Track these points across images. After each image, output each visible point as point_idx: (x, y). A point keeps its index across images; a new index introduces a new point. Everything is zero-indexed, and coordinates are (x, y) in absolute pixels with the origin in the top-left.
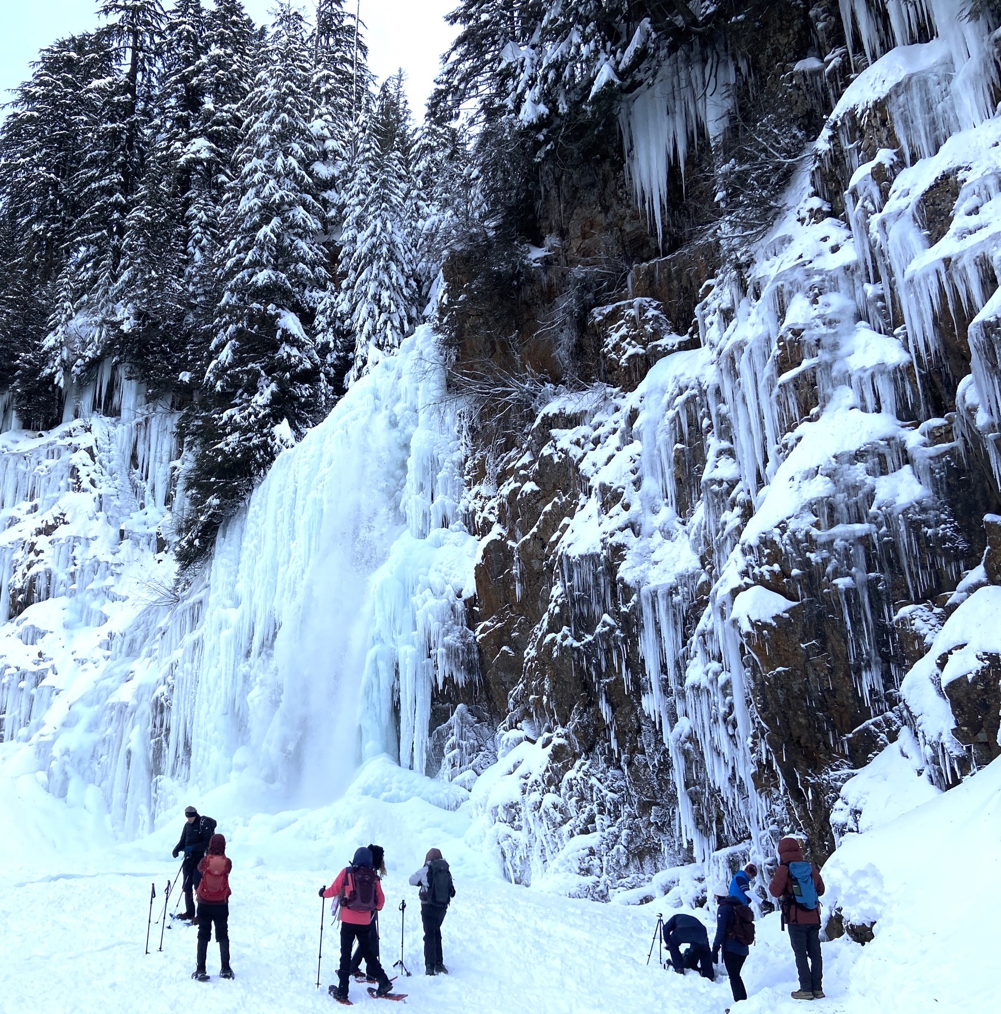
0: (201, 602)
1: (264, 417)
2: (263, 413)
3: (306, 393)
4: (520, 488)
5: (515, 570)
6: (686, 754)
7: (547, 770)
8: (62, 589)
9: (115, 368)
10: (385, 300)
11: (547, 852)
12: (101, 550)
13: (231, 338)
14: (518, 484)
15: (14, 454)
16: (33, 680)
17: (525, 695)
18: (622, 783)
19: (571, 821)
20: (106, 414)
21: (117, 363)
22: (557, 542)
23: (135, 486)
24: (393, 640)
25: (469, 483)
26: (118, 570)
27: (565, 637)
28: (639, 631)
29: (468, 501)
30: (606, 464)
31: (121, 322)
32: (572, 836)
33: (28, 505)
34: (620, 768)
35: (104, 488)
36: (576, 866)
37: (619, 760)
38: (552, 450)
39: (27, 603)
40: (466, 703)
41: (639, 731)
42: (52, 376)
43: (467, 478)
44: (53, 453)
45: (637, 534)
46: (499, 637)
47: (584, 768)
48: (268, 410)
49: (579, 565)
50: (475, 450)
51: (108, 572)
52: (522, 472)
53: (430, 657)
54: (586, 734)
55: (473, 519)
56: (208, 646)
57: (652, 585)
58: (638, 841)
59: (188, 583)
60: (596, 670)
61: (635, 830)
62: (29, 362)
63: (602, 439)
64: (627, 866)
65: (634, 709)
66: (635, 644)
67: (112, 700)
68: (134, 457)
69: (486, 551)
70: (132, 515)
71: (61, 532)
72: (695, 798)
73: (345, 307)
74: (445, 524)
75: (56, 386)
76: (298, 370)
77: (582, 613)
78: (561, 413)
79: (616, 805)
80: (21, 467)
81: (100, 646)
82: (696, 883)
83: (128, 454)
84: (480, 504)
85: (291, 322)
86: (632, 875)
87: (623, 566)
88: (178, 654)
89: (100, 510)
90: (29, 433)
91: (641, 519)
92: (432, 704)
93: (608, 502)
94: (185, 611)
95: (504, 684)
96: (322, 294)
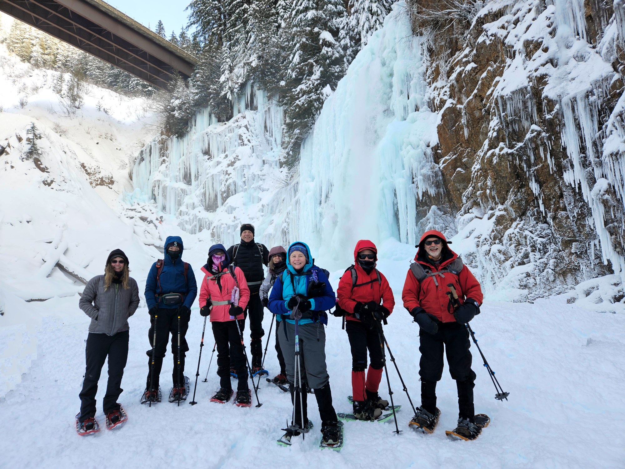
0: (297, 183)
1: (317, 85)
2: (316, 83)
3: (338, 70)
4: (463, 70)
5: (463, 121)
6: (605, 203)
7: (493, 231)
8: (241, 189)
9: (252, 87)
10: (375, 9)
11: (496, 279)
12: (255, 170)
13: (298, 50)
14: (463, 68)
15: (215, 134)
16: (233, 229)
17: (473, 194)
18: (549, 231)
19: (511, 259)
20: (251, 109)
21: (253, 83)
22: (491, 94)
23: (267, 140)
24: (392, 177)
25: (429, 83)
26: (264, 177)
27: (502, 149)
28: (561, 129)
29: (430, 93)
30: (525, 32)
31: (251, 62)
32: (512, 267)
33: (223, 155)
34: (546, 222)
35: (254, 143)
36: (517, 284)
37: (545, 218)
38: (485, 37)
39: (228, 197)
40: (436, 205)
41: (561, 196)
42: (226, 94)
43: (428, 81)
44: (231, 131)
45: (555, 65)
46: (455, 164)
47: (520, 226)
48: (319, 81)
49: (511, 99)
50: (432, 63)
51: (259, 179)
52: (464, 60)
53: (413, 183)
54: (520, 205)
55: (434, 103)
56: (302, 202)
57: (572, 95)
58: (562, 265)
59: (292, 176)
60: (526, 163)
61: (559, 259)
62: (215, 90)
63: (520, 19)
64: (554, 281)
65: (556, 182)
66: (558, 138)
67: (266, 233)
68: (266, 127)
69: (443, 116)
70: (268, 153)
71: (238, 164)
72: (612, 231)
73: (354, 22)
74: (417, 109)
75: (228, 99)
76: (333, 58)
77: (514, 130)
78: (489, 13)
79: (544, 245)
80: (219, 139)
81: (259, 211)
82: (614, 286)
83: (263, 126)
84: (438, 93)
85: (326, 35)
86: (559, 286)
87: (547, 88)
88: (290, 208)
89: (253, 152)
90: (221, 123)
91: (558, 55)
92: (416, 209)
93: (531, 51)
94: (291, 188)
95: (459, 190)
96: (341, 19)
